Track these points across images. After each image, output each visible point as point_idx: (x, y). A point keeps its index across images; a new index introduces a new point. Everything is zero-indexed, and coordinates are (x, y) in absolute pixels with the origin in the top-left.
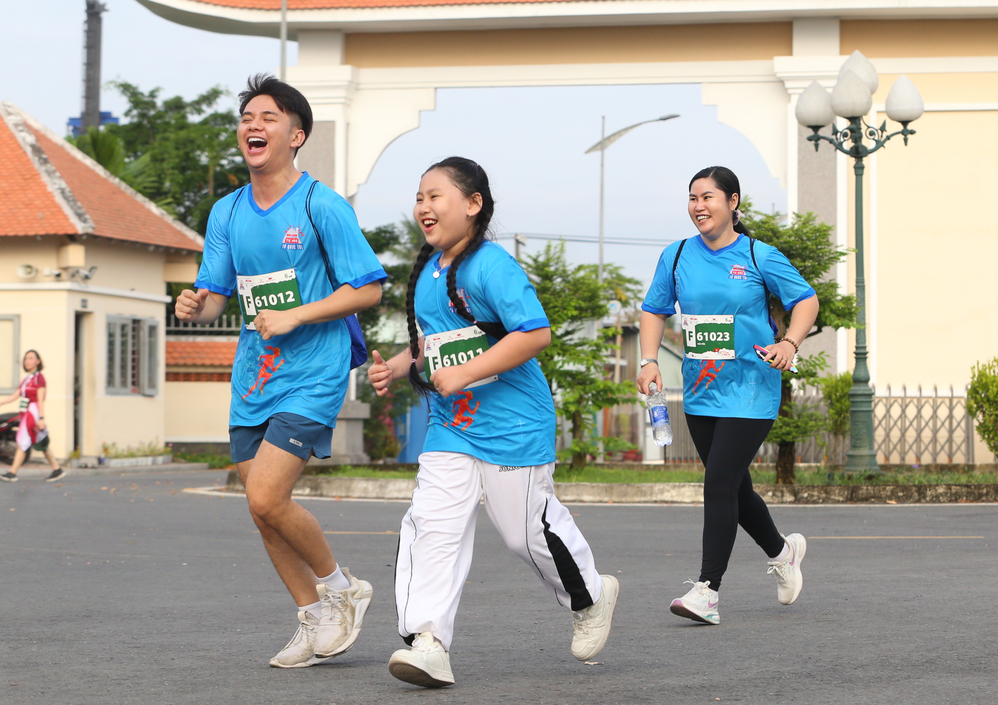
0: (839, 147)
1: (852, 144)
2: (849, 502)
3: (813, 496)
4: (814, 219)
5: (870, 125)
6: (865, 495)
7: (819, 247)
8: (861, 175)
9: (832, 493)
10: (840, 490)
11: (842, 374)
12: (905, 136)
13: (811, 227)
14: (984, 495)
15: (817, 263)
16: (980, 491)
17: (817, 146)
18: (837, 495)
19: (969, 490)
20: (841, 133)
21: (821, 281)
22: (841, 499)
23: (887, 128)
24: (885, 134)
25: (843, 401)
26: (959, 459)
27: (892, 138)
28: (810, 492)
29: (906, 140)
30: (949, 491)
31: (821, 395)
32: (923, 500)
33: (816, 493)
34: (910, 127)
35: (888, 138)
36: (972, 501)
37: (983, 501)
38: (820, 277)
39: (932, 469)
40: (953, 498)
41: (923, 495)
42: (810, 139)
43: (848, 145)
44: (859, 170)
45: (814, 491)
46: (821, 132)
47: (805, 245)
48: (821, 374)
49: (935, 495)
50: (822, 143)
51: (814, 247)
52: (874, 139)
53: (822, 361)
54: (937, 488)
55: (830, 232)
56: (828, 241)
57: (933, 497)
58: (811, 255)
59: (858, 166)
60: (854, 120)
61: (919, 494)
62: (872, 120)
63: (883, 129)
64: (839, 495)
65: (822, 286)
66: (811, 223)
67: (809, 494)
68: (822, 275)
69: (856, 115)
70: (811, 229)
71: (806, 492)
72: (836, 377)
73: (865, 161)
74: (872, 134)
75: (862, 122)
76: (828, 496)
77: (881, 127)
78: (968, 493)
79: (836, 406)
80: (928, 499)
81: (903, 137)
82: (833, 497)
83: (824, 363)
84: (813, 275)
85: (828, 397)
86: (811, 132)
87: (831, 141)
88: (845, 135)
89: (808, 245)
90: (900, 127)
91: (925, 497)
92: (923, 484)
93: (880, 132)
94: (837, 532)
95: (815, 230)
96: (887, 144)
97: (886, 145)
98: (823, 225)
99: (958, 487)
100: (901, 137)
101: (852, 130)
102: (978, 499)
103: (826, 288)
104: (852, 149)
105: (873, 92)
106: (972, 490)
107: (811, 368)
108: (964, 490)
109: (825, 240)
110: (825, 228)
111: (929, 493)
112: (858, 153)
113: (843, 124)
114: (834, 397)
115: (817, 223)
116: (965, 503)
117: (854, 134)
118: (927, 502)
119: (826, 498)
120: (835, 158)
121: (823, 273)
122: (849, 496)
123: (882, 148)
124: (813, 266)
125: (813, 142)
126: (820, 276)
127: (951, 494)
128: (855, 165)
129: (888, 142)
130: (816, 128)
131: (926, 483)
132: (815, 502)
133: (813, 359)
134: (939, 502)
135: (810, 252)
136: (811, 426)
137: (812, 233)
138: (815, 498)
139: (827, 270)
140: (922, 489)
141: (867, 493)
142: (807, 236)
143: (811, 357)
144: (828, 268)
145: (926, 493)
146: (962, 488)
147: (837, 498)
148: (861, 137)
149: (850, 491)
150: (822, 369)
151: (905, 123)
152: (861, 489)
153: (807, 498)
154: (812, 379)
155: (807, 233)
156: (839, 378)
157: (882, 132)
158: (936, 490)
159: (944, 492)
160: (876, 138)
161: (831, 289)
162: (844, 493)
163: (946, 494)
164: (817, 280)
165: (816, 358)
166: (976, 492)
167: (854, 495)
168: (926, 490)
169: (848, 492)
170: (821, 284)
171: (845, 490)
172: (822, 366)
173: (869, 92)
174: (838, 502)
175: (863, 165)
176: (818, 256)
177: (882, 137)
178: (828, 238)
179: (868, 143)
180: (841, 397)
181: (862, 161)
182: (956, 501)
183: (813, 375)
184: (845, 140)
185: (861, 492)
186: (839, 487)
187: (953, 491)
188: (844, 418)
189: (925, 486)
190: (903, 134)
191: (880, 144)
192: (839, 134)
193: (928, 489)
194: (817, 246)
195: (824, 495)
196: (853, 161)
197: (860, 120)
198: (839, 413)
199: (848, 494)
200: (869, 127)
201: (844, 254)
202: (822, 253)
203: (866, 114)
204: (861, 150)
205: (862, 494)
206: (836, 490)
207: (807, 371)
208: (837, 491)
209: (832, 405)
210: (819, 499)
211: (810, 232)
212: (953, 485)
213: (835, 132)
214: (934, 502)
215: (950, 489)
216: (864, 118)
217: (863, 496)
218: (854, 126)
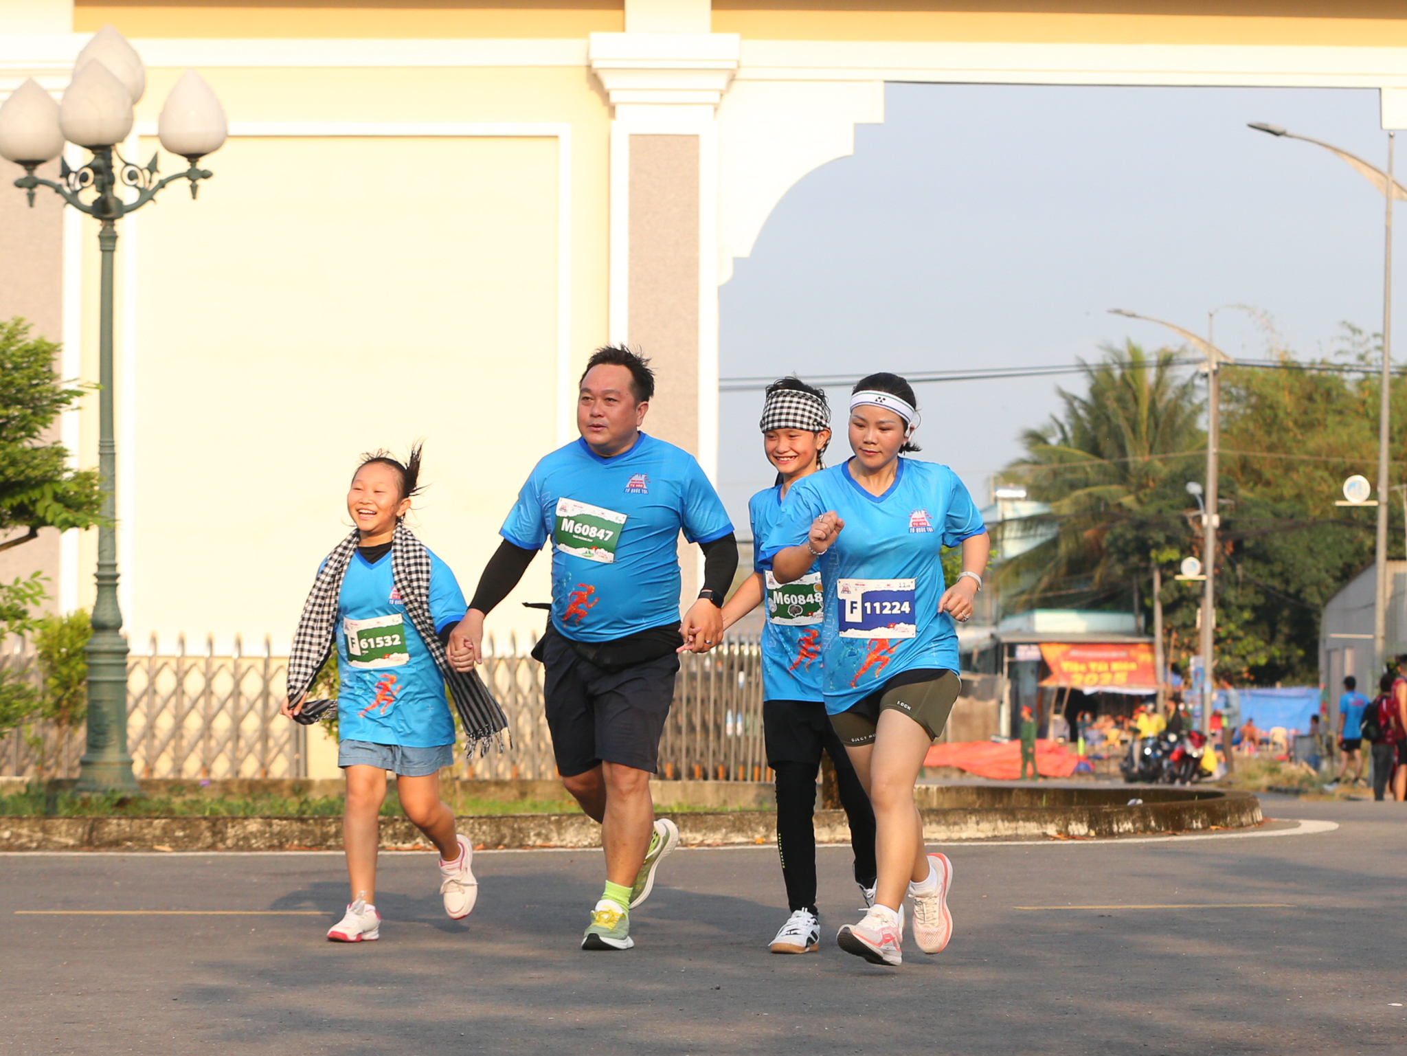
0: (72, 199)
1: (97, 195)
2: (86, 848)
3: (19, 836)
4: (25, 330)
5: (128, 161)
6: (115, 834)
7: (35, 382)
8: (112, 251)
9: (54, 831)
10: (69, 824)
11: (72, 614)
12: (194, 181)
13: (20, 345)
14: (331, 837)
15: (29, 411)
16: (325, 830)
17: (31, 197)
18: (63, 834)
19: (304, 827)
20: (76, 173)
21: (37, 443)
22: (71, 842)
23: (160, 166)
24: (157, 178)
25: (73, 663)
26: (280, 768)
27: (169, 186)
28: (15, 830)
29: (194, 189)
30: (268, 829)
31: (32, 651)
32: (220, 845)
33: (25, 831)
34: (202, 164)
35: (162, 184)
36: (310, 848)
37: (329, 848)
38: (34, 437)
39: (235, 789)
40: (275, 842)
41: (220, 836)
42: (19, 184)
43: (90, 195)
44: (108, 241)
45: (23, 828)
46: (41, 172)
47: (8, 379)
48: (35, 613)
49: (242, 836)
50: (41, 191)
51: (25, 382)
52: (135, 186)
53: (37, 589)
54: (246, 823)
55: (54, 356)
56: (50, 371)
57: (238, 840)
58: (20, 395)
59: (105, 235)
60: (102, 150)
61: (214, 834)
62: (131, 152)
63: (152, 167)
64: (68, 834)
65: (39, 453)
66: (19, 337)
67: (12, 833)
68: (38, 432)
69: (104, 140)
70: (20, 349)
71: (6, 829)
72: (61, 619)
73: (121, 225)
74: (132, 176)
75: (114, 155)
76: (47, 836)
77: (150, 165)
78: (302, 832)
79: (59, 673)
80: (229, 842)
81: (190, 182)
82: (56, 838)
83: (41, 592)
84: (23, 433)
85: (46, 656)
86: (21, 172)
87: (58, 189)
88: (84, 178)
89: (15, 378)
90: (184, 165)
91: (223, 840)
92: (220, 816)
93: (147, 173)
94: (67, 903)
95: (27, 351)
96: (159, 195)
97: (156, 197)
98: (41, 342)
99: (284, 822)
100: (186, 182)
101: (97, 170)
102: (321, 844)
103: (46, 457)
104: (95, 202)
105: (135, 100)
106: (310, 828)
107: (17, 601)
108: (296, 826)
109: (45, 369)
110: (46, 348)
111: (231, 832)
112: (105, 210)
113: (79, 158)
114: (56, 656)
115: (31, 338)
116: (296, 850)
117: (100, 177)
118: (228, 849)
119: (44, 840)
120: (60, 219)
121: (41, 428)
122: (86, 837)
123: (150, 203)
124: (24, 417)
125: (24, 191)
126: (36, 434)
127: (272, 834)
128: (101, 232)
129: (161, 192)
130: (30, 164)
131: (225, 814)
132: (22, 848)
133: (20, 586)
134: (250, 849)
135: (19, 391)
136: (17, 709)
137: (22, 357)
138: (24, 840)
139: (49, 425)
140: (219, 825)
141: (118, 831)
142: (12, 362)
143: (17, 581)
144: (51, 420)
145: (226, 833)
146: (291, 824)
147: (64, 840)
148: (112, 181)
149: (87, 828)
150: (36, 603)
151: (193, 157)
152: (108, 824)
153: (8, 839)
154: (18, 623)
155: (13, 355)
156: (65, 622)
157: (151, 173)
158: (245, 827)
159: (259, 831)
160: (141, 185)
161: (55, 459)
162: (76, 831)
163: (263, 833)
164: (31, 443)
165: (26, 584)
166: (318, 831)
167: (95, 834)
168: (227, 828)
169: (84, 828)
170: (36, 449)
171: (78, 827)
172: (37, 598)
173: (129, 101)
174: (66, 847)
175: (115, 232)
176: (33, 399)
177: (150, 182)
178: (50, 365)
179: (124, 192)
180: (70, 656)
181: (113, 225)
182: (281, 847)
183: (21, 615)
184: (83, 188)
185: (106, 829)
186: (67, 821)
187: (276, 829)
188: (74, 694)
189: (224, 818)
190: (189, 178)
191: (146, 196)
192: (72, 177)
193: (230, 825)
194: (30, 379)
195: (39, 835)
196: (96, 225)
197: (110, 151)
198: (65, 684)
199: (84, 833)
200: (127, 164)
201: (79, 394)
202: (40, 392)
203: (121, 140)
204: (112, 204)
205: (110, 834)
206: (61, 824)
207: (9, 609)
208: (64, 828)
209: (53, 670)
210: (31, 841)
211: (19, 354)
212: (276, 818)
213: (66, 172)
214: (241, 849)
215: (270, 825)
216: (119, 146)
217: (111, 838)
218: (100, 162)
